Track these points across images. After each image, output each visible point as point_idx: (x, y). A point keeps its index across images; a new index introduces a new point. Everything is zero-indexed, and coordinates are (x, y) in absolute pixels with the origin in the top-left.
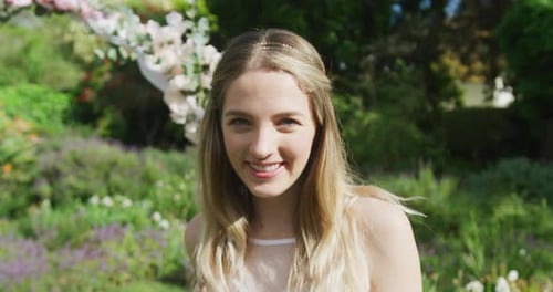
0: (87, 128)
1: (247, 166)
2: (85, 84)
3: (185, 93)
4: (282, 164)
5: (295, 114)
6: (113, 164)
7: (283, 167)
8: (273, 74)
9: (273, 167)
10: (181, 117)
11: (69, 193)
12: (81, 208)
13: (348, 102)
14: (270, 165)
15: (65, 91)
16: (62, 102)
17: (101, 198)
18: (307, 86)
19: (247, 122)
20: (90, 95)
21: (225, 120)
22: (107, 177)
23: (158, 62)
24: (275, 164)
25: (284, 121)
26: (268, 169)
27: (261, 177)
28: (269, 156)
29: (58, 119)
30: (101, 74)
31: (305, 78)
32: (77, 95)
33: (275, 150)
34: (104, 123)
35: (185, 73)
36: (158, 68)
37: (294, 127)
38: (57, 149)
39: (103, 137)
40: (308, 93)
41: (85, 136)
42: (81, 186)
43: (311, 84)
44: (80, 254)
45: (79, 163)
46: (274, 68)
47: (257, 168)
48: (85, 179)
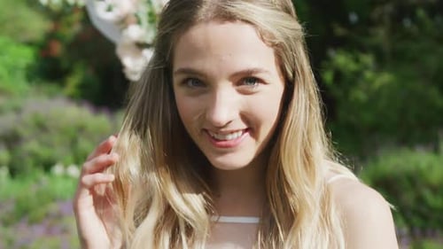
0: (53, 88)
1: (204, 133)
2: (51, 36)
3: (141, 46)
4: (246, 130)
5: (257, 72)
6: (81, 129)
7: (247, 134)
8: (229, 26)
9: (235, 135)
10: (135, 73)
11: (29, 162)
12: (44, 178)
13: (357, 61)
14: (232, 132)
15: (30, 44)
16: (25, 56)
17: (66, 166)
18: (272, 36)
19: (202, 84)
20: (58, 49)
21: (177, 79)
22: (73, 143)
23: (109, 9)
24: (237, 131)
25: (247, 80)
26: (230, 137)
27: (222, 147)
28: (230, 122)
29: (20, 75)
30: (70, 25)
31: (269, 28)
32: (43, 48)
33: (235, 116)
34: (73, 82)
35: (139, 22)
36: (110, 16)
37: (259, 87)
38: (18, 110)
39: (72, 98)
40: (273, 45)
41: (51, 96)
42: (45, 153)
43: (277, 34)
44: (39, 230)
45: (42, 127)
46: (230, 18)
47: (216, 136)
48: (49, 145)
